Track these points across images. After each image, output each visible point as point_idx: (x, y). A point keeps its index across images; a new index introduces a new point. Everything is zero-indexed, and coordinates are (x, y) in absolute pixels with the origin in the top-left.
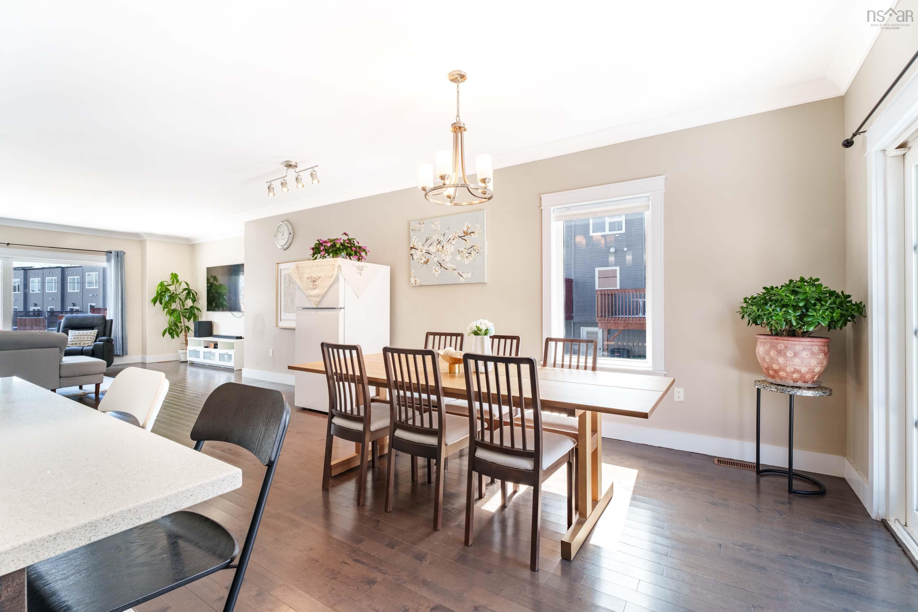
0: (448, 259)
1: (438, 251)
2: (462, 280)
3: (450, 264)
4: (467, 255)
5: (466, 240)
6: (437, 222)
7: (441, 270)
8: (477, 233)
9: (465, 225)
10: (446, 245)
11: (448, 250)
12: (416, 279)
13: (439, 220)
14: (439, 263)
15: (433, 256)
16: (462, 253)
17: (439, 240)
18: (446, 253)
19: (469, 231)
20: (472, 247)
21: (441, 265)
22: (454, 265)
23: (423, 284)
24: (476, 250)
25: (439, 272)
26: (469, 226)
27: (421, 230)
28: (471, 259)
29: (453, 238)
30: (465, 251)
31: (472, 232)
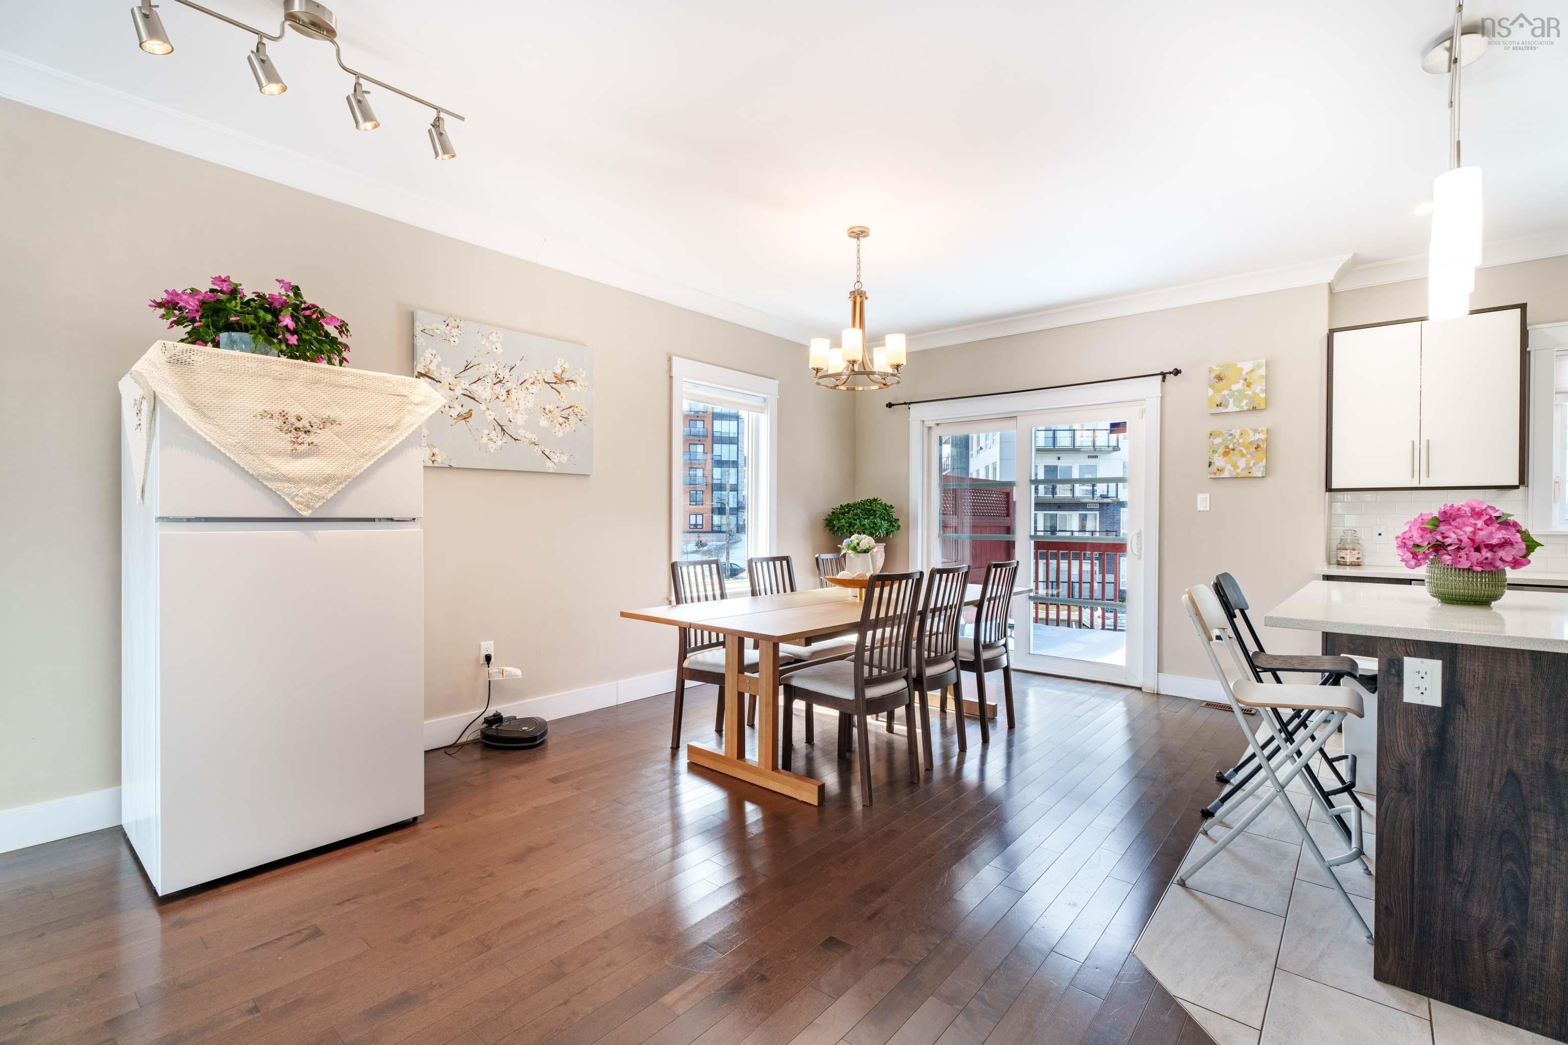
0: (520, 419)
1: (497, 398)
2: (550, 466)
3: (524, 431)
4: (561, 420)
5: (559, 392)
6: (494, 334)
7: (504, 440)
8: (581, 385)
9: (559, 362)
10: (514, 390)
11: (521, 402)
12: (435, 450)
13: (499, 332)
14: (499, 425)
15: (483, 407)
16: (550, 415)
17: (499, 376)
18: (516, 407)
19: (566, 376)
20: (571, 407)
21: (503, 430)
22: (534, 436)
23: (454, 465)
24: (578, 414)
25: (499, 443)
26: (565, 366)
27: (452, 340)
28: (567, 428)
29: (531, 381)
30: (557, 413)
31: (572, 381)
